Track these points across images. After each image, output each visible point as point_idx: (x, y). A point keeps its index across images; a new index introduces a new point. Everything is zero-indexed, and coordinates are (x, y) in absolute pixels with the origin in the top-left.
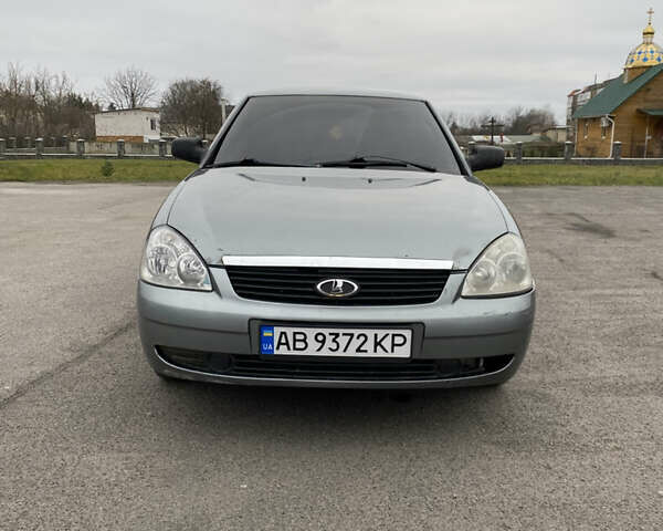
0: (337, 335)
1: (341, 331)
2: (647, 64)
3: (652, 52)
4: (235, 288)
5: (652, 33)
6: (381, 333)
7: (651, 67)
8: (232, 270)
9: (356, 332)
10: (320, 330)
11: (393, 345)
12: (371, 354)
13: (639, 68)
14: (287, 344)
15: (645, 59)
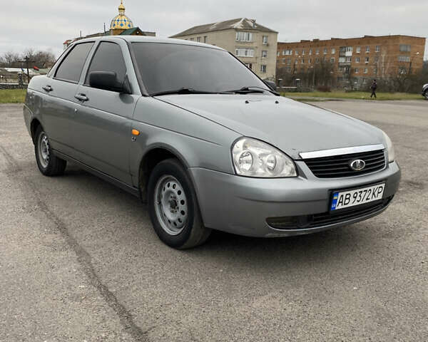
0: (362, 192)
2: (122, 28)
3: (125, 21)
4: (314, 173)
5: (124, 9)
6: (376, 187)
7: (125, 30)
8: (308, 162)
9: (368, 189)
10: (356, 191)
11: (378, 193)
12: (370, 200)
13: (119, 30)
14: (342, 202)
15: (122, 25)
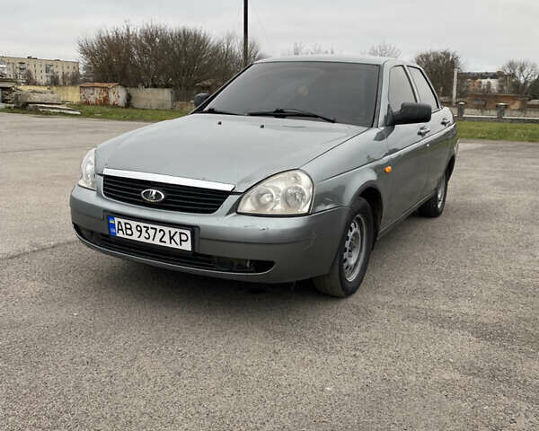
0: (148, 228)
1: (150, 226)
4: (104, 190)
6: (173, 230)
8: (105, 178)
9: (159, 228)
10: (139, 223)
11: (181, 240)
12: (168, 245)
14: (122, 230)
